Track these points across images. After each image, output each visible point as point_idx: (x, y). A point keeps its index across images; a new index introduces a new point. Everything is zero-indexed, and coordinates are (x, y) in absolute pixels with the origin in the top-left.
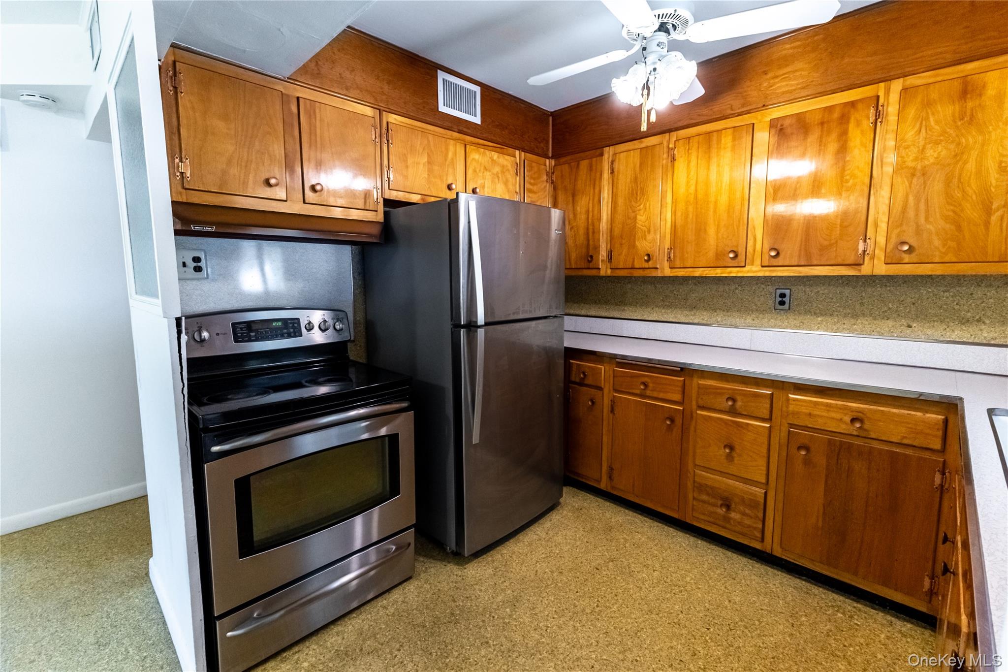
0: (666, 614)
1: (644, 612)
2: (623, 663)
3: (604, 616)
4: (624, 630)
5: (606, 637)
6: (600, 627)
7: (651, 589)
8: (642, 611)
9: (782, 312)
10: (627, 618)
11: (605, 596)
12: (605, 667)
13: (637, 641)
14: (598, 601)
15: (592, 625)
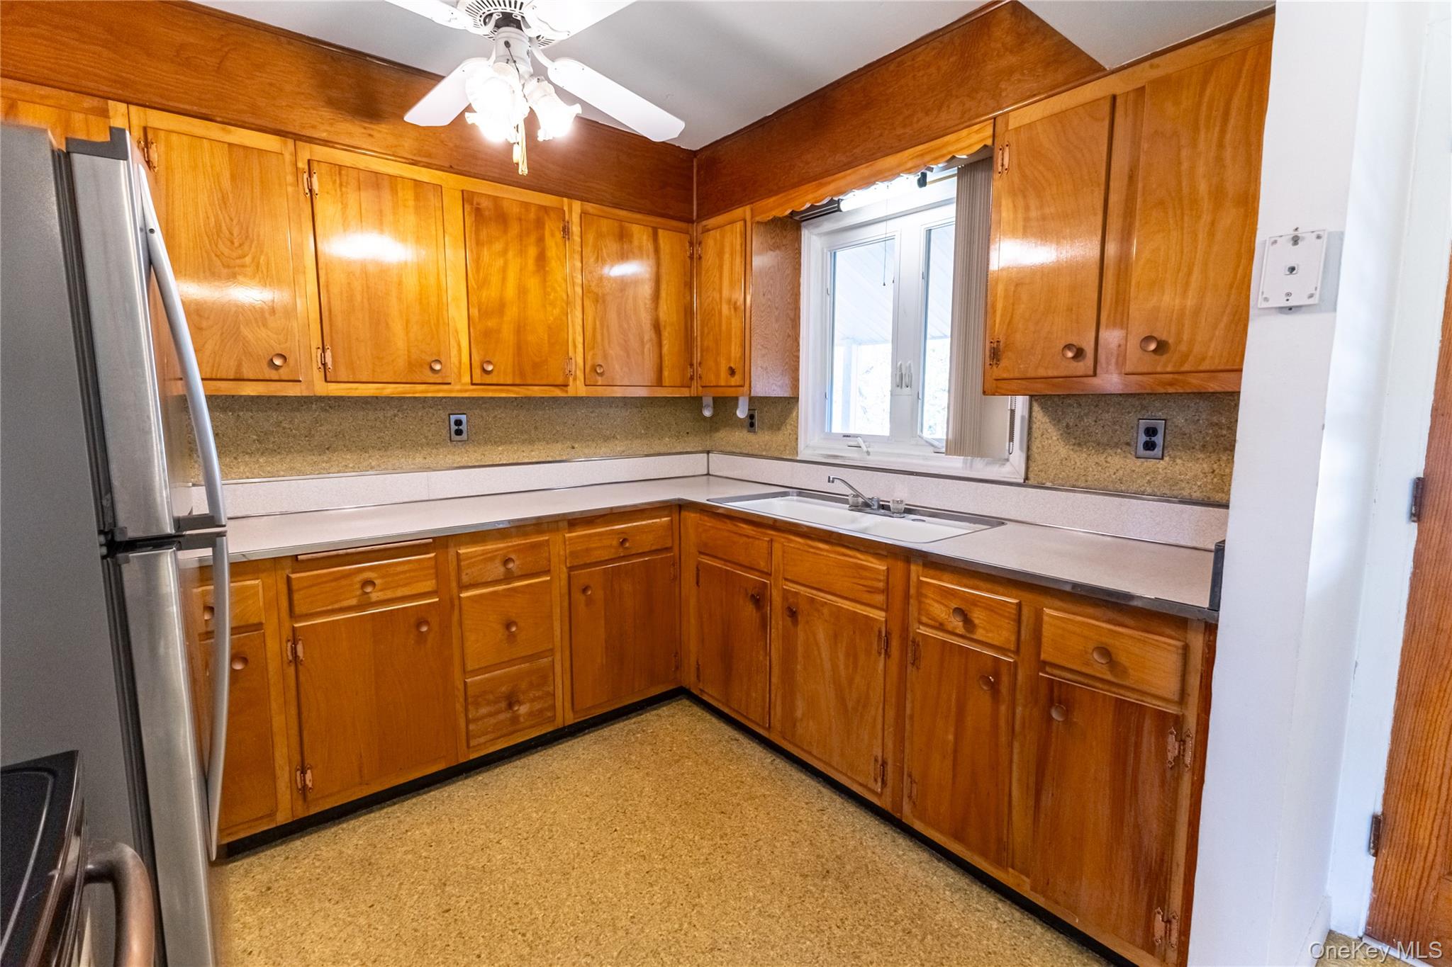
0: (577, 860)
1: (563, 882)
2: (632, 934)
3: (545, 932)
4: (580, 915)
5: (584, 942)
6: (564, 944)
7: (528, 858)
8: (560, 883)
9: (459, 444)
10: (564, 904)
11: (510, 919)
12: (630, 958)
13: (604, 906)
14: (513, 931)
15: (553, 953)
